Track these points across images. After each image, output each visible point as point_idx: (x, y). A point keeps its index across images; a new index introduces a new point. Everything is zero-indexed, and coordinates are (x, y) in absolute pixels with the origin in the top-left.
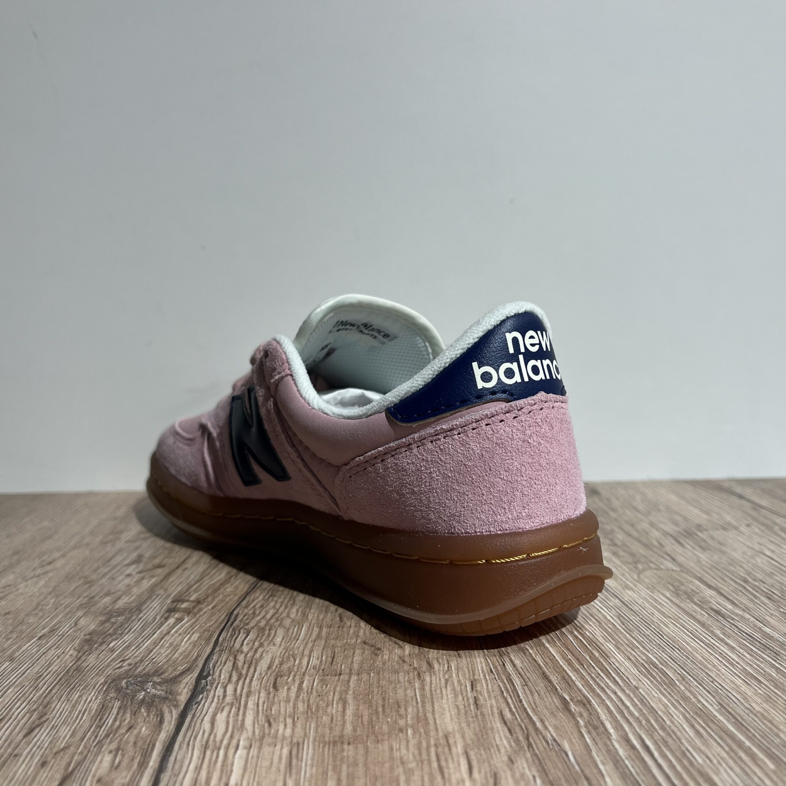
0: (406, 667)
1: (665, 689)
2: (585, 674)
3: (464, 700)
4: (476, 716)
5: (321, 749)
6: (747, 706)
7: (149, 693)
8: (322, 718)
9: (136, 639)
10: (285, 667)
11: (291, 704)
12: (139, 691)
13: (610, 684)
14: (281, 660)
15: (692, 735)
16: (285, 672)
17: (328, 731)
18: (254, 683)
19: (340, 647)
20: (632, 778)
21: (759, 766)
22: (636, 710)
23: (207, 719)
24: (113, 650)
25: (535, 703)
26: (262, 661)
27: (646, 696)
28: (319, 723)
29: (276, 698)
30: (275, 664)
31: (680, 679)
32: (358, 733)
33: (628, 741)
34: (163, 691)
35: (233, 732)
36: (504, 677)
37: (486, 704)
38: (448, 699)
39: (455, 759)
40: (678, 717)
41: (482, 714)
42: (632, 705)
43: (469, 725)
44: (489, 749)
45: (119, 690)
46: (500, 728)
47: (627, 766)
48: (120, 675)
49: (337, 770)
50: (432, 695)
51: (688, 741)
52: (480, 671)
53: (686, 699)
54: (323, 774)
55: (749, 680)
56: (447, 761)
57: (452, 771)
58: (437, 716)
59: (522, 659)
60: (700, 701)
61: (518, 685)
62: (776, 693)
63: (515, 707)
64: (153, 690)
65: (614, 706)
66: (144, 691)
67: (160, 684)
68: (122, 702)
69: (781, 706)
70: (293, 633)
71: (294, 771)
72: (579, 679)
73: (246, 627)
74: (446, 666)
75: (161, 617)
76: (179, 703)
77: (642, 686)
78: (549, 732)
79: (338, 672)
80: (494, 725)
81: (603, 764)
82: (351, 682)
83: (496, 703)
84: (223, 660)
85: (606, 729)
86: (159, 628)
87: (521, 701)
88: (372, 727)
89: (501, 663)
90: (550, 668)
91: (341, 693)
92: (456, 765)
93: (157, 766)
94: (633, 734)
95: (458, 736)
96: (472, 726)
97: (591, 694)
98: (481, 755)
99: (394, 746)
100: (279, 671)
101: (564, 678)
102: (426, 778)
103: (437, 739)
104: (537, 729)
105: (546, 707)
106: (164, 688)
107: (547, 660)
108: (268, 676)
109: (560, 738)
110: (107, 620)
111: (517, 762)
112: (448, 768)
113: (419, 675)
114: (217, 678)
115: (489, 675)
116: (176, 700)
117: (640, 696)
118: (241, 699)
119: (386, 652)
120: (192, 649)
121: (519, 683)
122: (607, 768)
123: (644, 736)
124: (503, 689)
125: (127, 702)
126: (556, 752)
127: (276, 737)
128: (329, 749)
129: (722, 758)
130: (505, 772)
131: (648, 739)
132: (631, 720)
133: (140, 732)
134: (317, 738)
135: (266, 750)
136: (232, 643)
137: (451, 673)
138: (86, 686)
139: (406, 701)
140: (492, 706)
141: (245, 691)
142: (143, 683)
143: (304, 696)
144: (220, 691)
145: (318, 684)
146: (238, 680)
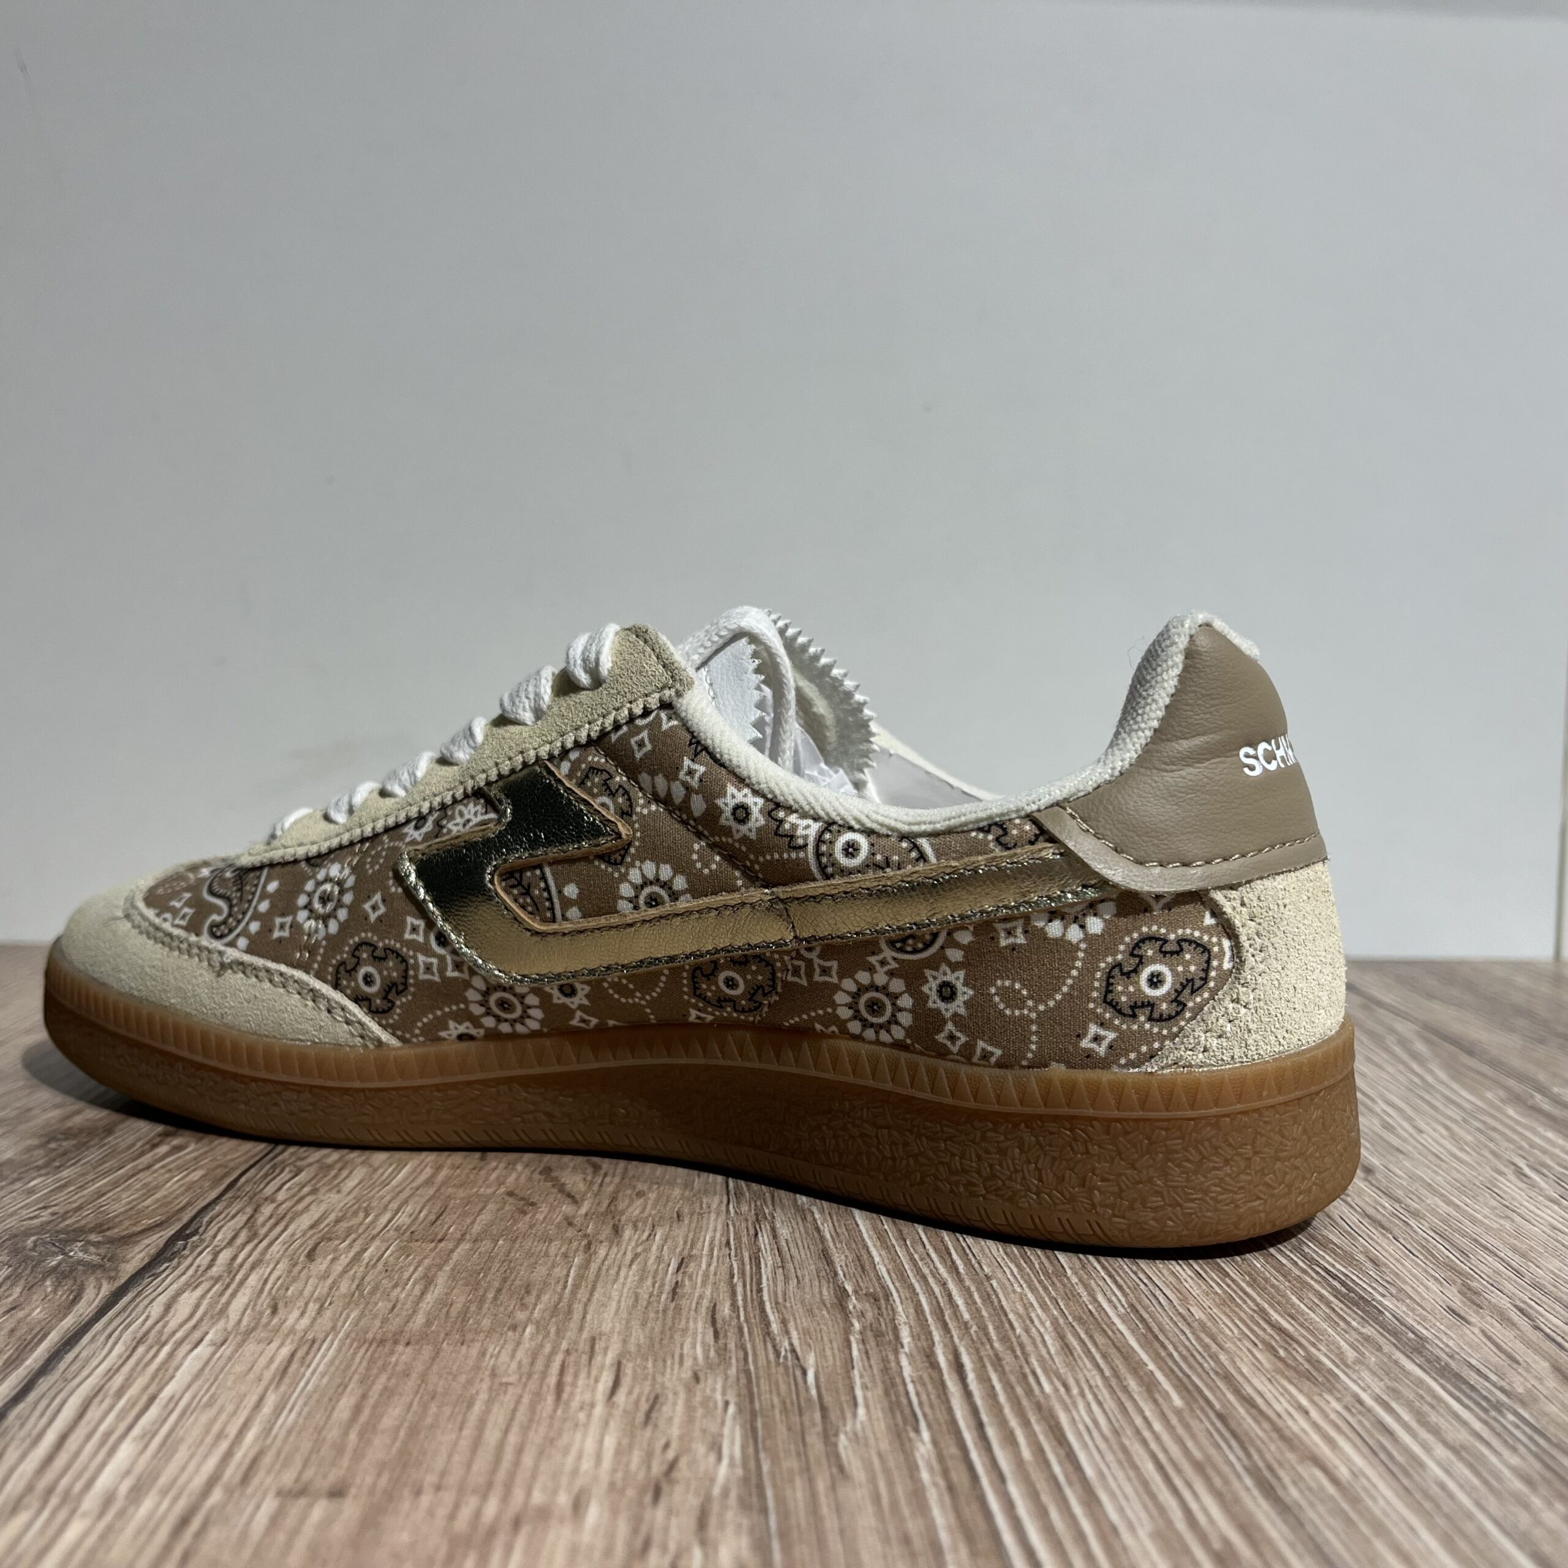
0: (570, 1233)
1: (1040, 1282)
3: (654, 1286)
4: (664, 1311)
5: (352, 1350)
6: (1181, 1310)
7: (71, 1257)
8: (376, 1304)
9: (83, 1175)
10: (344, 1225)
11: (329, 1281)
12: (55, 1254)
13: (942, 1270)
14: (340, 1214)
15: (1053, 1351)
16: (337, 1234)
17: (378, 1323)
18: (275, 1248)
19: (462, 1199)
20: (907, 1411)
21: (1155, 1401)
22: (969, 1311)
23: (163, 1299)
24: (31, 1192)
25: (785, 1294)
26: (305, 1215)
27: (999, 1291)
28: (367, 1312)
29: (305, 1271)
30: (327, 1222)
32: (433, 1328)
33: (929, 1356)
34: (99, 1255)
35: (201, 1320)
36: (746, 1255)
37: (693, 1293)
38: (624, 1284)
39: (594, 1373)
40: (1043, 1323)
41: (678, 1309)
42: (967, 1303)
43: (643, 1324)
44: (664, 1361)
45: (15, 1251)
46: (700, 1330)
47: (907, 1393)
48: (27, 1229)
49: (366, 1381)
50: (598, 1276)
51: (1041, 1360)
52: (707, 1243)
53: (1071, 1296)
54: (339, 1387)
55: (1206, 1272)
56: (576, 1376)
57: (578, 1390)
58: (591, 1309)
59: (795, 1227)
60: (1095, 1300)
61: (766, 1265)
62: (1246, 1293)
63: (745, 1300)
64: (81, 1254)
65: (930, 1303)
66: (64, 1254)
67: (97, 1244)
68: (16, 1269)
69: (1246, 1313)
70: (382, 1174)
71: (287, 1380)
72: (886, 1261)
73: (299, 1163)
74: (646, 1234)
75: (146, 1143)
76: (120, 1274)
77: (1000, 1275)
78: (790, 1338)
79: (439, 1237)
80: (691, 1325)
81: (865, 1387)
82: (455, 1253)
83: (712, 1292)
84: (233, 1212)
85: (897, 1337)
86: (134, 1160)
87: (760, 1290)
88: (465, 1320)
89: (752, 1232)
90: (841, 1242)
91: (428, 1269)
92: (592, 1381)
93: (37, 1366)
94: (945, 1346)
95: (615, 1338)
96: (649, 1325)
97: (897, 1284)
98: (645, 1368)
99: (491, 1350)
100: (329, 1232)
101: (859, 1259)
102: (526, 1400)
103: (576, 1342)
104: (767, 1333)
105: (802, 1302)
106: (102, 1251)
107: (842, 1230)
108: (305, 1238)
109: (805, 1347)
110: (42, 1145)
111: (706, 1378)
112: (574, 1385)
113: (588, 1246)
114: (208, 1239)
115: (720, 1249)
116: (116, 1270)
117: (989, 1289)
118: (238, 1271)
119: (544, 1209)
120: (182, 1194)
121: (770, 1263)
122: (869, 1394)
123: (962, 1350)
124: (736, 1271)
125: (26, 1269)
126: (786, 1368)
127: (277, 1330)
128: (367, 1350)
129: (1090, 1387)
130: (675, 1393)
131: (969, 1354)
132: (951, 1325)
133: (29, 1315)
134: (353, 1335)
135: (251, 1348)
136: (262, 1186)
137: (651, 1246)
139: (545, 1284)
140: (701, 1297)
141: (251, 1260)
142: (66, 1242)
143: (359, 1269)
144: (205, 1258)
145: (393, 1253)
146: (248, 1242)
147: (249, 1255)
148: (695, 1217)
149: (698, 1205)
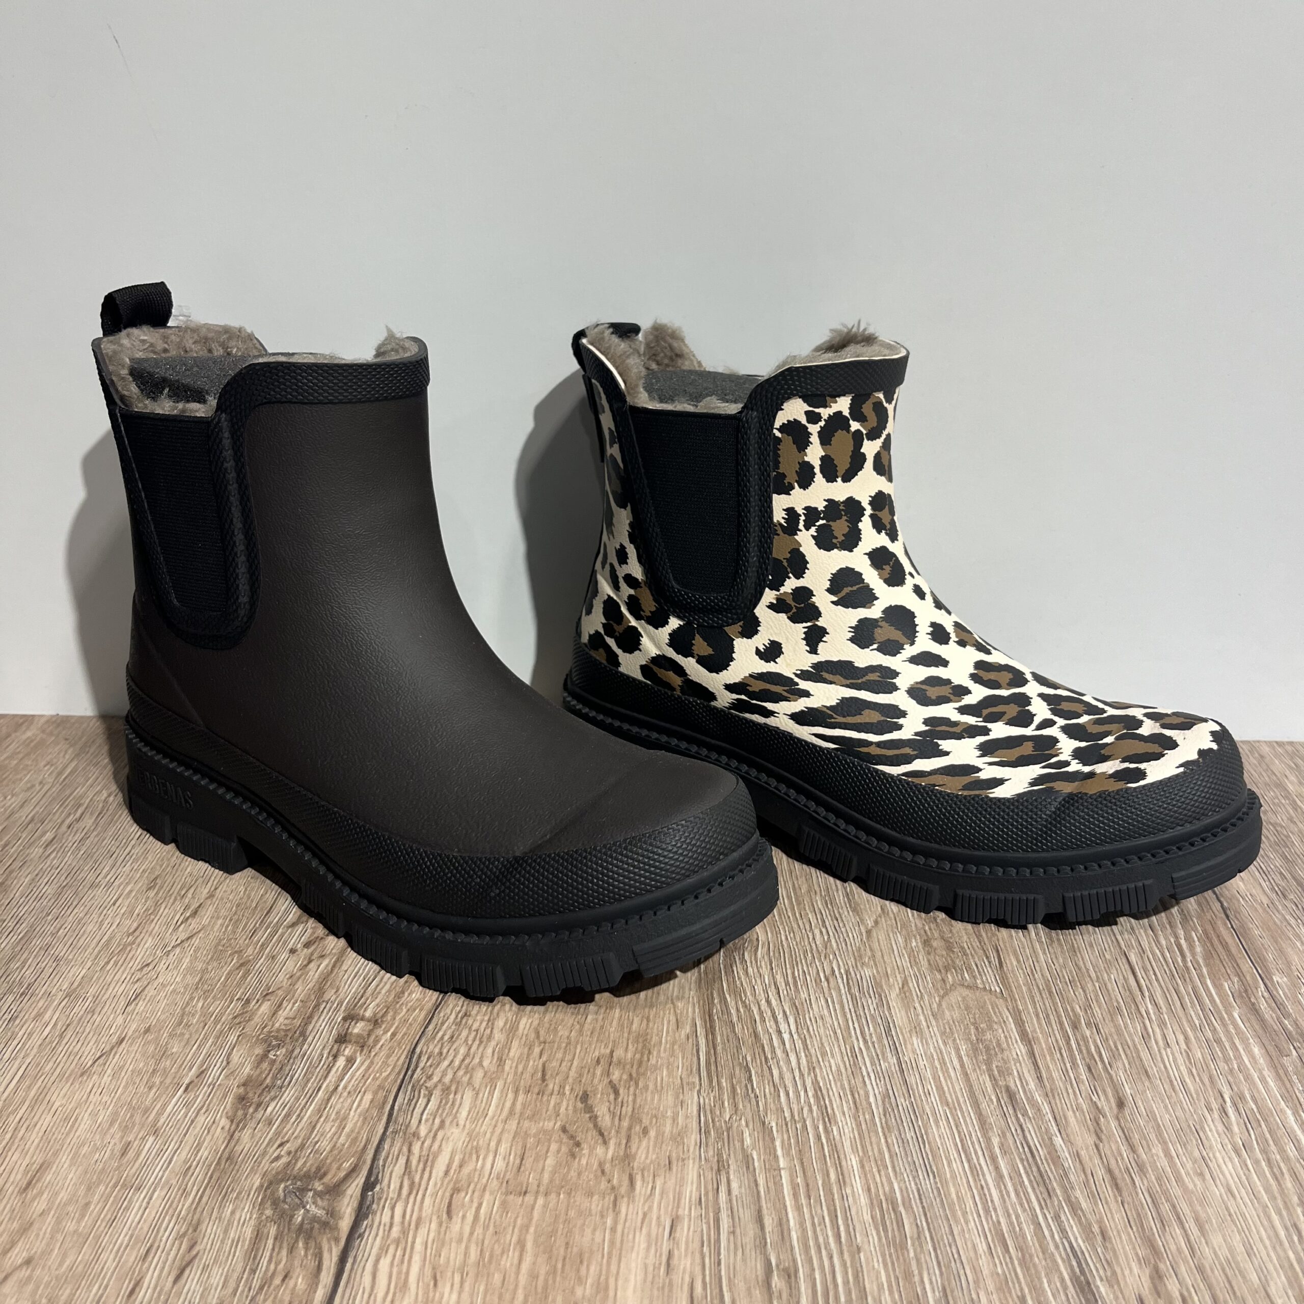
0: (603, 1185)
1: (891, 1256)
2: (807, 1216)
3: (656, 1256)
4: (663, 1288)
6: (974, 1296)
7: (308, 1211)
8: (493, 1274)
9: (298, 1099)
10: (466, 1170)
11: (463, 1245)
12: (297, 1207)
14: (462, 1157)
16: (463, 1182)
18: (427, 1200)
19: (535, 1136)
22: (845, 1292)
23: (369, 1266)
24: (270, 1123)
25: (734, 1268)
26: (440, 1158)
27: (864, 1266)
28: (489, 1286)
29: (448, 1233)
30: (454, 1167)
31: (916, 1236)
34: (324, 1209)
35: (394, 1294)
36: (711, 1215)
37: (679, 1264)
38: (638, 1253)
41: (671, 1284)
42: (843, 1283)
45: (275, 1203)
48: (278, 1173)
50: (622, 1241)
52: (687, 1200)
53: (908, 1275)
55: (995, 1246)
58: (620, 1283)
59: (742, 1178)
60: (922, 1281)
62: (1016, 1274)
63: (710, 1273)
64: (313, 1207)
65: (822, 1283)
66: (304, 1207)
67: (321, 1195)
68: (278, 1227)
70: (482, 1101)
72: (798, 1226)
73: (428, 1085)
74: (650, 1187)
75: (329, 1053)
76: (341, 1233)
77: (866, 1247)
79: (524, 1189)
82: (535, 1211)
83: (691, 1264)
84: (396, 1153)
86: (326, 1077)
87: (719, 1264)
88: (546, 1297)
89: (715, 1184)
90: (770, 1200)
91: (520, 1231)
97: (803, 1257)
100: (457, 1181)
101: (780, 1220)
105: (745, 1278)
106: (325, 1203)
107: (771, 1185)
108: (444, 1188)
110: (265, 1056)
113: (615, 1203)
114: (386, 1189)
115: (695, 1209)
116: (336, 1228)
117: (858, 1265)
118: (409, 1230)
119: (585, 1152)
120: (361, 1128)
121: (726, 1226)
124: (705, 1238)
125: (285, 1225)
133: (296, 1285)
136: (409, 1117)
137: (653, 1203)
138: (240, 1193)
139: (592, 1252)
140: (684, 1272)
141: (414, 1217)
142: (303, 1190)
143: (479, 1231)
144: (387, 1212)
145: (498, 1208)
146: (410, 1194)
147: (413, 1211)
148: (680, 1163)
149: (681, 1147)
